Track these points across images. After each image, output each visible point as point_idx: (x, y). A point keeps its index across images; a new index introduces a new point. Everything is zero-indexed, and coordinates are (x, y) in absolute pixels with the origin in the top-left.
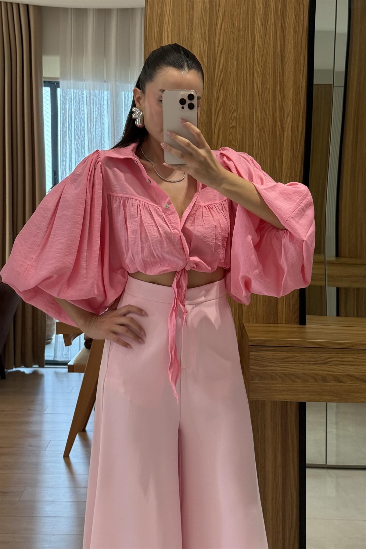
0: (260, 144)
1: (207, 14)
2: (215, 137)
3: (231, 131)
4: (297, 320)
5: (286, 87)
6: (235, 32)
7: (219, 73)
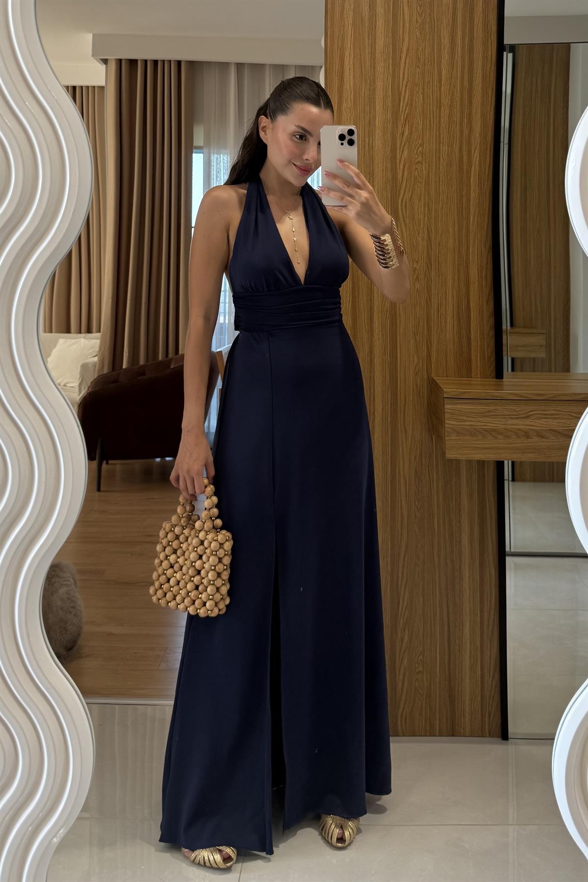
1: (390, 47)
2: (400, 173)
3: (417, 167)
4: (494, 374)
5: (474, 119)
6: (420, 67)
7: (404, 107)
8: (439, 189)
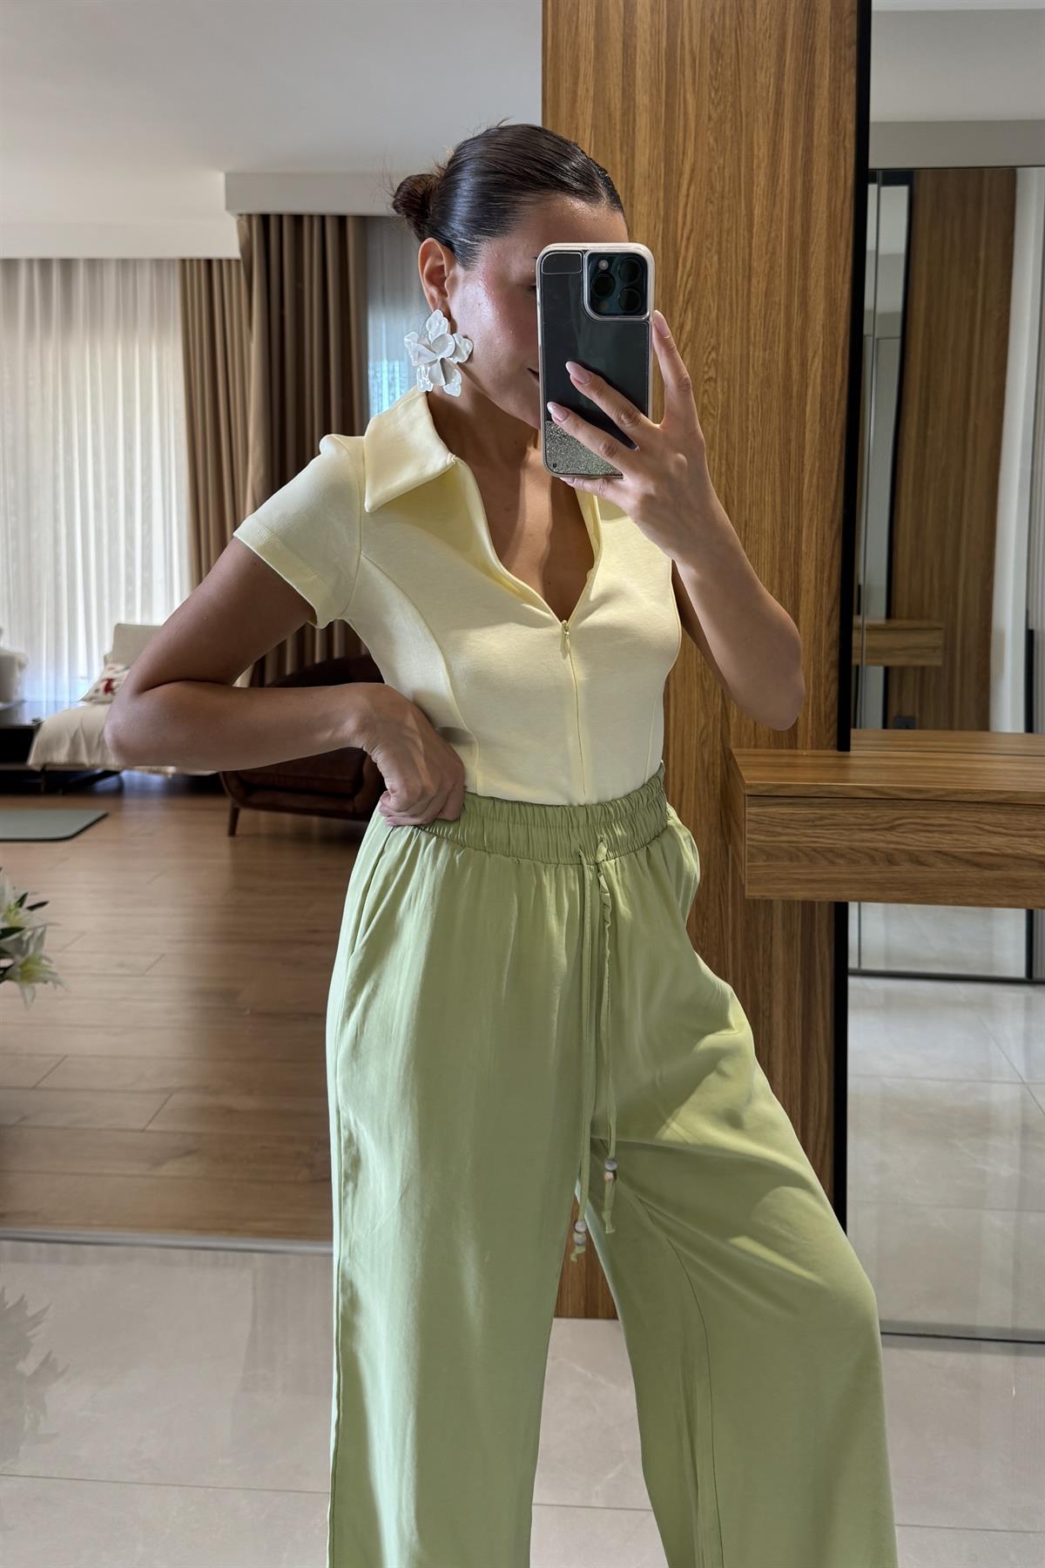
0: (762, 408)
1: (661, 167)
3: (707, 387)
4: (834, 742)
5: (812, 298)
6: (716, 202)
7: (685, 278)
8: (747, 428)
